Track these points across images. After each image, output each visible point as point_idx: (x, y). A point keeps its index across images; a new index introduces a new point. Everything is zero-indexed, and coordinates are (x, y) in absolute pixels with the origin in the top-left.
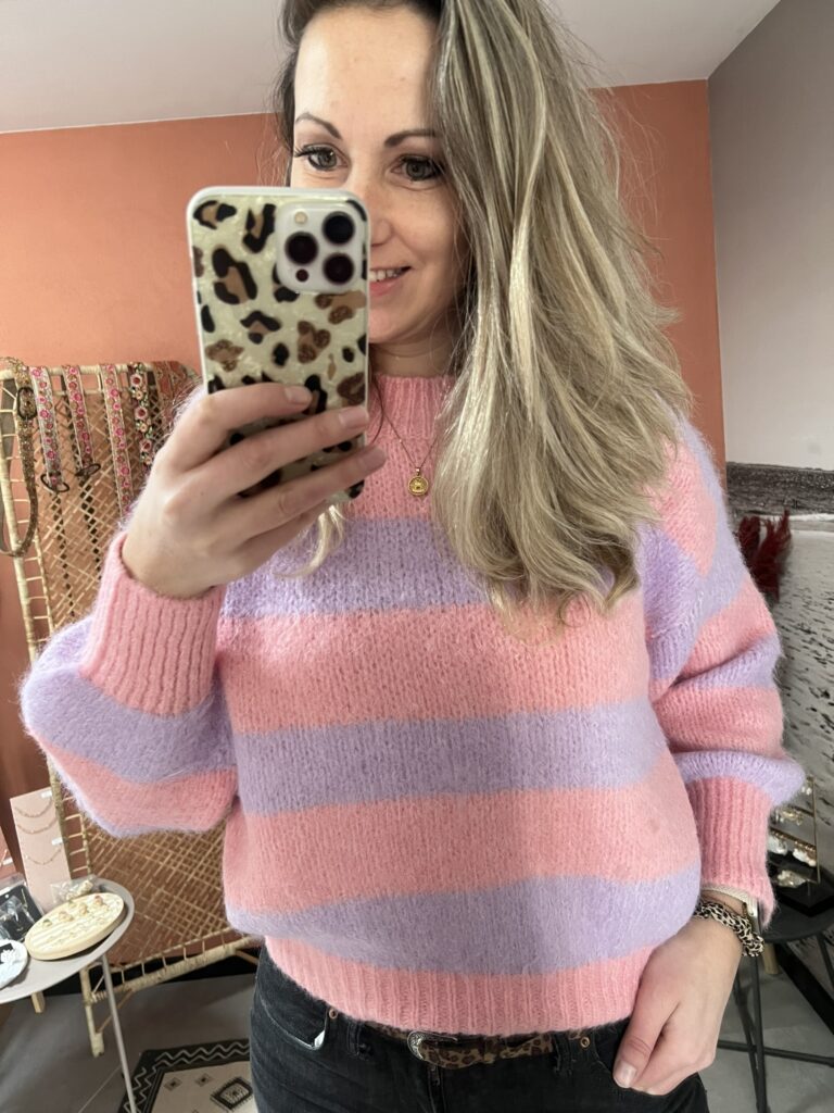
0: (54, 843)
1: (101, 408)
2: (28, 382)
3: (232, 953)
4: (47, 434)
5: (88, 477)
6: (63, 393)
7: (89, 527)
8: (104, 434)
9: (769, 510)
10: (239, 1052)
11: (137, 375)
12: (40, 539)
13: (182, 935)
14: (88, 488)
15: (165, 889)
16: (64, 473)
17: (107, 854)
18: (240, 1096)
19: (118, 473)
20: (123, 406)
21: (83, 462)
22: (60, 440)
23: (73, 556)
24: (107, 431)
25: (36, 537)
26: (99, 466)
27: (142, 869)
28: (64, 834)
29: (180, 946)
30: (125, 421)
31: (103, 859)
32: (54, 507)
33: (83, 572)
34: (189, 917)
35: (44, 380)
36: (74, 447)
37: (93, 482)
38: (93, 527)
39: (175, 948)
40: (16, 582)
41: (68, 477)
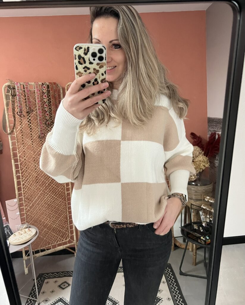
0: (17, 214)
1: (34, 94)
2: (14, 86)
3: (65, 248)
4: (19, 101)
5: (30, 113)
6: (24, 90)
7: (30, 127)
8: (34, 102)
9: (218, 130)
10: (66, 274)
11: (44, 86)
12: (16, 130)
13: (51, 242)
14: (30, 117)
15: (47, 229)
16: (23, 112)
17: (31, 218)
18: (66, 286)
19: (38, 113)
20: (40, 94)
21: (29, 109)
22: (22, 103)
23: (25, 135)
24: (35, 101)
25: (15, 129)
26: (33, 111)
27: (41, 223)
28: (20, 212)
29: (50, 245)
30: (41, 99)
31: (30, 220)
32: (20, 121)
33: (27, 140)
34: (53, 237)
35: (19, 86)
36: (26, 105)
37: (31, 115)
38: (31, 127)
39: (49, 246)
40: (9, 142)
41: (24, 113)
